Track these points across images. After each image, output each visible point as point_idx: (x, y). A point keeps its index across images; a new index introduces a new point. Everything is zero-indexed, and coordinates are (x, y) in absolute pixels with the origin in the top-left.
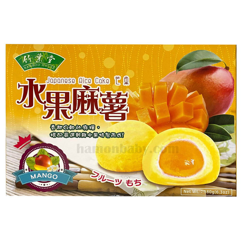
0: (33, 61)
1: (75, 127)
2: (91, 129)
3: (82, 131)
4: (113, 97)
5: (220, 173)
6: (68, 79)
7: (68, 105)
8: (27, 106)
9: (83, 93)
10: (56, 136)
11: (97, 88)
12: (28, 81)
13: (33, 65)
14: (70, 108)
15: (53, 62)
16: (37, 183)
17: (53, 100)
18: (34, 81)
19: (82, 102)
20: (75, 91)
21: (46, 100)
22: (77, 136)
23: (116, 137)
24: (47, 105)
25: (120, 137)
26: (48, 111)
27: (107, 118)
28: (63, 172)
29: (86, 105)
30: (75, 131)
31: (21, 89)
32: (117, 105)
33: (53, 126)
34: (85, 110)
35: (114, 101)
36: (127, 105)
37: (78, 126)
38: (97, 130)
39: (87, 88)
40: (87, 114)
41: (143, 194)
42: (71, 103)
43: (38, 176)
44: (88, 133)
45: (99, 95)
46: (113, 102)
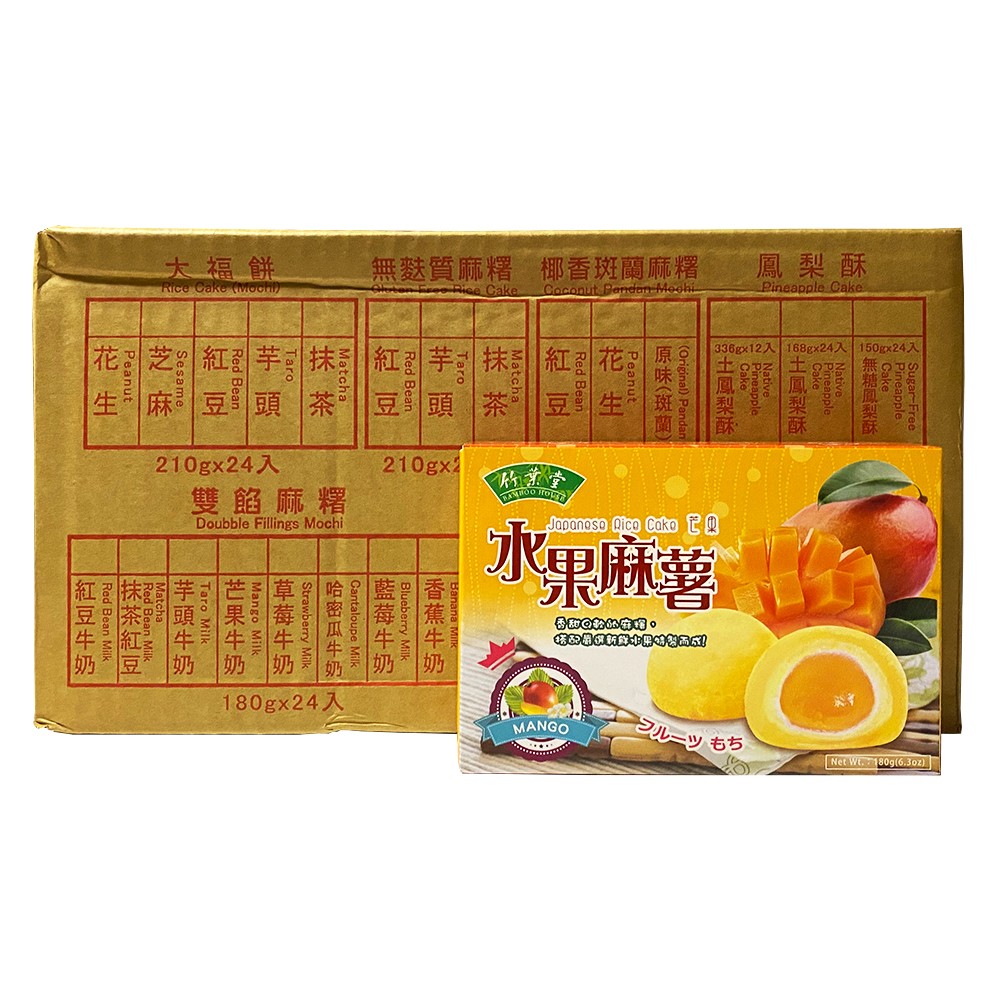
0: (521, 484)
1: (606, 624)
2: (639, 628)
3: (618, 631)
4: (683, 559)
5: (907, 722)
6: (591, 521)
7: (591, 576)
8: (507, 578)
9: (621, 551)
10: (567, 642)
11: (651, 541)
12: (511, 526)
13: (521, 493)
14: (595, 582)
15: (560, 484)
16: (525, 743)
17: (562, 567)
18: (523, 526)
19: (621, 569)
20: (606, 547)
21: (546, 566)
22: (609, 642)
23: (690, 644)
24: (550, 575)
25: (697, 645)
26: (551, 590)
27: (671, 605)
28: (579, 718)
29: (627, 577)
30: (605, 631)
31: (497, 542)
32: (692, 576)
33: (561, 621)
34: (626, 586)
35: (686, 568)
36: (713, 576)
37: (612, 621)
38: (649, 630)
39: (630, 540)
40: (631, 595)
41: (746, 768)
42: (597, 572)
43: (529, 728)
44: (631, 636)
45: (655, 556)
46: (684, 569)
